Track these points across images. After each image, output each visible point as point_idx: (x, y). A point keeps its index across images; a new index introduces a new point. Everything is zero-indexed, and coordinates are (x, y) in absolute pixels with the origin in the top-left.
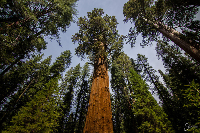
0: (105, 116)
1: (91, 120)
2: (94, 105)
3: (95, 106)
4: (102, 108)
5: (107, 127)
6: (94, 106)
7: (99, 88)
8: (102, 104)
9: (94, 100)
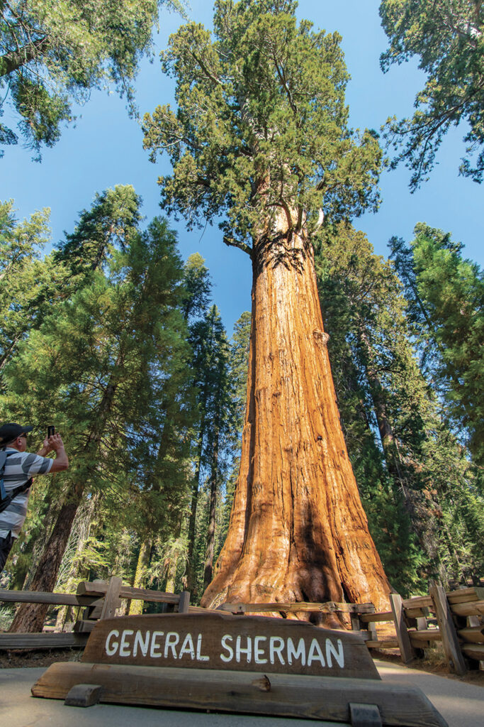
0: (327, 433)
1: (270, 444)
2: (280, 394)
3: (282, 397)
4: (314, 407)
5: (338, 472)
6: (276, 395)
7: (291, 331)
8: (311, 392)
9: (275, 375)
